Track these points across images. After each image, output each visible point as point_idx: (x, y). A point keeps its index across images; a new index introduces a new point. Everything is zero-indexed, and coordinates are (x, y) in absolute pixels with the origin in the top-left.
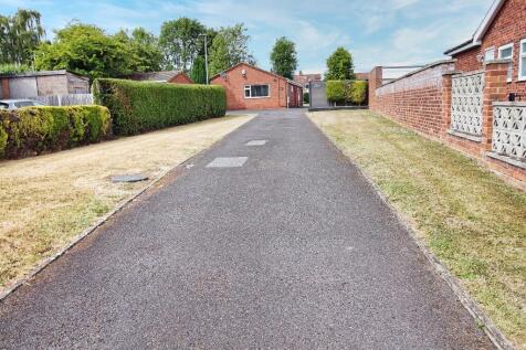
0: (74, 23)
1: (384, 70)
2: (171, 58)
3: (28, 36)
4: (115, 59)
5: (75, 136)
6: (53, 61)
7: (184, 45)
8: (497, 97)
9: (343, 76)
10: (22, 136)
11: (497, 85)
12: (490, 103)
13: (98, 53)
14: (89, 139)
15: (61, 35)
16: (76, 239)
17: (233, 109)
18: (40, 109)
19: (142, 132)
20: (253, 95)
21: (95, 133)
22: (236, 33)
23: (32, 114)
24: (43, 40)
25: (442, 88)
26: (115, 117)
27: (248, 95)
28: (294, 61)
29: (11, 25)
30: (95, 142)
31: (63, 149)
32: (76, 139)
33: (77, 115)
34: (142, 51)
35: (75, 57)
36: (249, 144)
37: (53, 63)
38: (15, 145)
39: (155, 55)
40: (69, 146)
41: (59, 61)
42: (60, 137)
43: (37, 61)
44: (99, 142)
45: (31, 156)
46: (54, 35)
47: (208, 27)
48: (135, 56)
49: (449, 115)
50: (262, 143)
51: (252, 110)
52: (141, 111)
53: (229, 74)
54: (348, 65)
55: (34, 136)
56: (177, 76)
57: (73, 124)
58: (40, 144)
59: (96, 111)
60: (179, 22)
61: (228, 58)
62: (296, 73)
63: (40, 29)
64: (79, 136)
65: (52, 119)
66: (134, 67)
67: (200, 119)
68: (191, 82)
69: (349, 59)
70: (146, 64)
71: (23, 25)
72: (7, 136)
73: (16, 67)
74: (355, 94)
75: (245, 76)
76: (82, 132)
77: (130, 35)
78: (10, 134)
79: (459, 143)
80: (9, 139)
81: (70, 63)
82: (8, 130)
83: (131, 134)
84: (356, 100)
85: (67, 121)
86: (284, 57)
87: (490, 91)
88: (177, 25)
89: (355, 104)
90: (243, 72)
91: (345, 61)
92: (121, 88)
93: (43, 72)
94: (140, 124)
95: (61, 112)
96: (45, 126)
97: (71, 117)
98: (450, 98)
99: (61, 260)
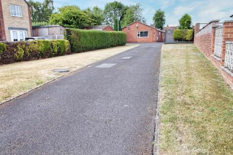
0: (65, 5)
1: (200, 25)
2: (109, 19)
3: (48, 10)
4: (81, 20)
5: (53, 52)
6: (56, 21)
7: (115, 13)
8: (228, 39)
9: (186, 27)
10: (30, 52)
11: (229, 33)
12: (224, 42)
13: (74, 17)
14: (59, 54)
15: (60, 10)
16: (23, 93)
17: (129, 42)
18: (38, 41)
19: (84, 51)
20: (141, 36)
21: (62, 51)
22: (136, 8)
23: (35, 43)
24: (54, 12)
25: (212, 34)
26: (72, 45)
27: (139, 36)
28: (164, 20)
29: (42, 6)
30: (62, 55)
31: (48, 58)
32: (54, 54)
33: (54, 44)
34: (94, 16)
35: (65, 19)
36: (123, 58)
37: (57, 21)
38: (27, 55)
39: (99, 18)
40: (51, 56)
41: (59, 21)
42: (47, 53)
43: (51, 21)
44: (64, 55)
45: (34, 60)
46: (58, 10)
47: (125, 5)
48: (89, 18)
49: (213, 47)
50: (129, 58)
51: (140, 43)
52: (84, 42)
53: (131, 26)
54: (189, 22)
55: (35, 52)
56: (106, 28)
57: (52, 47)
58: (38, 55)
59: (63, 42)
60: (113, 3)
61: (133, 19)
62: (165, 26)
63: (53, 7)
64: (55, 52)
65: (43, 45)
66: (89, 23)
67: (112, 46)
68: (113, 30)
69: (190, 19)
70: (95, 22)
71: (46, 6)
72: (23, 52)
73: (44, 23)
74: (187, 36)
75: (137, 27)
76: (56, 51)
77: (92, 9)
78: (25, 51)
79: (215, 61)
80: (25, 53)
81: (63, 22)
82: (24, 49)
83: (79, 52)
84: (187, 39)
85: (49, 46)
86: (159, 19)
87: (225, 36)
88: (112, 4)
89: (187, 41)
90: (137, 25)
91: (188, 20)
92: (75, 32)
93: (53, 25)
94: (83, 48)
95: (47, 42)
96: (40, 48)
97: (52, 44)
98: (214, 39)
99: (11, 101)
